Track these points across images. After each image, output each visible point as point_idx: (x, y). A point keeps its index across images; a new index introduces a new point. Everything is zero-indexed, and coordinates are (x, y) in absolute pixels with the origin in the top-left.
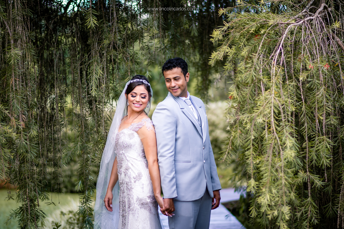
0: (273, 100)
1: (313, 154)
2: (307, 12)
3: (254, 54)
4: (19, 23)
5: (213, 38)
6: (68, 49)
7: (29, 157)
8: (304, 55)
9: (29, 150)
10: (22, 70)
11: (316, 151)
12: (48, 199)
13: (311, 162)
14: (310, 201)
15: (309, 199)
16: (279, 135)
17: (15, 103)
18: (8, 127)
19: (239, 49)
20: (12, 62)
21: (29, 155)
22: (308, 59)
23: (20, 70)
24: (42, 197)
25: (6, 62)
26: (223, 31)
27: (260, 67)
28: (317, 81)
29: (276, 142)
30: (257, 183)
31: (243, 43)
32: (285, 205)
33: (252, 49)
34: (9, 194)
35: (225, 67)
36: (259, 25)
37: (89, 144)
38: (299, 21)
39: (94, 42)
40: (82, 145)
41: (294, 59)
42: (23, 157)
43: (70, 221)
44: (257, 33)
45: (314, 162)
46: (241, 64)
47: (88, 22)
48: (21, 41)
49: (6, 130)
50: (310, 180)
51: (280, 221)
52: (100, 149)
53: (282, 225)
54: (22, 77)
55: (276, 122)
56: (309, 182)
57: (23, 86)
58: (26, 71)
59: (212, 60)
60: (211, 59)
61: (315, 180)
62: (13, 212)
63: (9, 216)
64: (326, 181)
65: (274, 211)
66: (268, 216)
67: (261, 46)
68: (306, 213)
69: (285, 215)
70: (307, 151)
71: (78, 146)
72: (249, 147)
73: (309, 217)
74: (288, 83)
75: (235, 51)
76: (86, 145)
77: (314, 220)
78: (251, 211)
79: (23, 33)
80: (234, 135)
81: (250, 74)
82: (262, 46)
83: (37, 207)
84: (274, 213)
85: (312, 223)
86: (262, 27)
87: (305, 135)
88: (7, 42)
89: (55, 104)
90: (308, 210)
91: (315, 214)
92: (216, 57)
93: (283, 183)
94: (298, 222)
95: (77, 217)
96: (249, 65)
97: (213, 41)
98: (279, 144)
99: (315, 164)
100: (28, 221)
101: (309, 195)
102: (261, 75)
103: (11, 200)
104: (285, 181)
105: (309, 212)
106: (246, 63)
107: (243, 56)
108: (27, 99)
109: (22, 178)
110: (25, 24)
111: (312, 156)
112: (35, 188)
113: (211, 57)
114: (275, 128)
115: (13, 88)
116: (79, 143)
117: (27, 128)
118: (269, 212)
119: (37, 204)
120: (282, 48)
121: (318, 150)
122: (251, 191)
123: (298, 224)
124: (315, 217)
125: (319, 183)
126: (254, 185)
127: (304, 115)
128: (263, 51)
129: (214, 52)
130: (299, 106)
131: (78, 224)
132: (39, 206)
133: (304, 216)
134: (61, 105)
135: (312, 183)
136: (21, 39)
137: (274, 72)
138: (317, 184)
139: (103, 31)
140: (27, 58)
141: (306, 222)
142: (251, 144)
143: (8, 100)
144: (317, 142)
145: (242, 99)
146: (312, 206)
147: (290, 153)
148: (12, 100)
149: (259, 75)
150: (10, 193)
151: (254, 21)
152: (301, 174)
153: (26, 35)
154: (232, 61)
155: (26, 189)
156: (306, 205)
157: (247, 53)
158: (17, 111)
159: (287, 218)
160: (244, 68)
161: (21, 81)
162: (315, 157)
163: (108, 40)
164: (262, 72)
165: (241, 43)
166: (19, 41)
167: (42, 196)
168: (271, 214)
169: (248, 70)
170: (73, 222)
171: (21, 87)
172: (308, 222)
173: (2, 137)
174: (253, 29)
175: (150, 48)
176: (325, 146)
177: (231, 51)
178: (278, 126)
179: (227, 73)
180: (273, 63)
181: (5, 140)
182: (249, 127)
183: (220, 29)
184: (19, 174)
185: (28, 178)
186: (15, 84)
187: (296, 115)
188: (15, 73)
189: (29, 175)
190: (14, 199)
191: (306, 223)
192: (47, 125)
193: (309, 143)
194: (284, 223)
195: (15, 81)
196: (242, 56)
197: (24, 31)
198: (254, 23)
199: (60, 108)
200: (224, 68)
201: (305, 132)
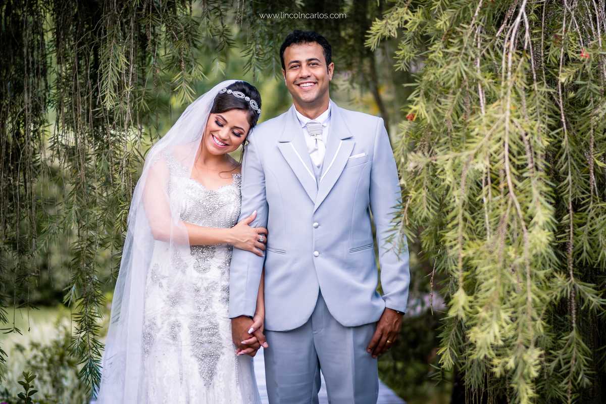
0: (507, 124)
1: (584, 238)
3: (465, 26)
6: (52, 12)
8: (566, 31)
11: (590, 233)
12: (5, 321)
13: (580, 254)
14: (575, 337)
15: (574, 334)
16: (519, 197)
19: (432, 15)
22: (575, 40)
27: (477, 53)
28: (595, 86)
29: (514, 212)
30: (471, 298)
31: (439, 3)
32: (532, 346)
33: (458, 16)
35: (398, 53)
37: (94, 208)
40: (81, 211)
41: (546, 38)
43: (33, 362)
45: (584, 255)
46: (434, 46)
50: (575, 293)
51: (518, 380)
53: (524, 389)
55: (514, 170)
56: (575, 298)
59: (373, 37)
60: (371, 34)
61: (586, 293)
65: (507, 359)
66: (495, 370)
67: (478, 9)
68: (569, 362)
69: (529, 368)
70: (571, 233)
71: (73, 212)
72: (455, 222)
73: (571, 372)
74: (536, 89)
75: (422, 19)
76: (89, 211)
77: (582, 377)
78: (441, 355)
80: (414, 196)
81: (455, 67)
82: (481, 8)
84: (507, 363)
85: (579, 384)
87: (567, 199)
89: (21, 125)
90: (571, 357)
91: (584, 365)
92: (381, 31)
93: (530, 299)
94: (545, 380)
95: (49, 355)
96: (455, 49)
98: (521, 216)
99: (586, 260)
101: (574, 325)
102: (479, 71)
104: (534, 297)
105: (573, 362)
106: (448, 45)
107: (439, 31)
111: (580, 243)
113: (370, 30)
114: (513, 183)
116: (75, 208)
118: (496, 361)
120: (525, 14)
121: (593, 230)
122: (457, 315)
123: (544, 384)
124: (584, 370)
125: (594, 300)
126: (465, 303)
127: (566, 159)
128: (480, 21)
129: (377, 19)
130: (555, 138)
131: (48, 369)
133: (563, 368)
134: (34, 127)
135: (582, 300)
137: (510, 64)
138: (590, 302)
141: (565, 381)
142: (460, 216)
144: (592, 214)
145: (437, 119)
146: (580, 349)
147: (539, 235)
149: (474, 70)
152: (560, 279)
154: (414, 40)
156: (567, 345)
157: (448, 23)
159: (534, 374)
160: (442, 55)
162: (586, 246)
164: (480, 66)
168: (500, 365)
169: (451, 60)
170: (40, 365)
172: (570, 383)
175: (223, 13)
177: (415, 18)
178: (520, 178)
179: (402, 65)
180: (505, 46)
182: (450, 180)
187: (553, 154)
191: (567, 383)
192: (5, 167)
193: (575, 216)
194: (527, 383)
196: (437, 30)
199: (32, 134)
200: (396, 55)
201: (568, 192)
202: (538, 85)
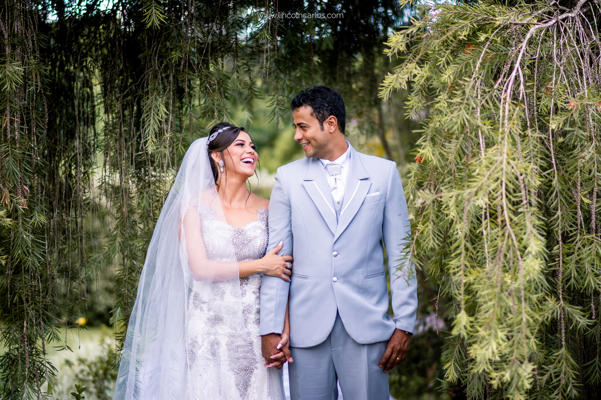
0: (504, 165)
1: (572, 267)
2: (557, 5)
3: (467, 79)
5: (389, 48)
6: (100, 68)
7: (30, 263)
8: (556, 84)
9: (30, 251)
10: (22, 103)
11: (577, 262)
12: (58, 339)
13: (568, 280)
14: (564, 353)
15: (563, 350)
16: (514, 230)
17: (11, 162)
19: (438, 70)
20: (7, 86)
21: (30, 258)
22: (564, 91)
24: (48, 336)
26: (408, 36)
27: (477, 103)
28: (581, 132)
29: (510, 243)
30: (472, 319)
31: (444, 59)
32: (526, 362)
33: (461, 71)
35: (407, 103)
36: (475, 26)
37: (136, 241)
38: (548, 20)
39: (151, 55)
40: (123, 242)
41: (538, 90)
42: (19, 262)
43: (80, 376)
44: (471, 40)
45: (572, 280)
46: (439, 97)
47: (148, 17)
50: (564, 315)
51: (514, 391)
53: (518, 399)
54: (21, 115)
55: (510, 206)
56: (564, 319)
57: (22, 131)
58: (29, 104)
59: (386, 89)
60: (384, 86)
61: (574, 315)
64: (594, 317)
65: (503, 373)
66: (493, 382)
67: (478, 65)
68: (559, 376)
69: (523, 381)
70: (561, 261)
71: (117, 244)
72: (458, 252)
73: (561, 385)
74: (530, 134)
75: (428, 74)
76: (131, 243)
77: (571, 389)
78: (447, 369)
80: (421, 229)
81: (459, 115)
82: (481, 64)
83: (42, 356)
84: (503, 376)
85: (568, 395)
86: (482, 28)
87: (557, 232)
89: (73, 168)
90: (560, 372)
91: (573, 378)
92: (392, 84)
93: (524, 320)
94: (538, 391)
95: (94, 369)
96: (458, 100)
97: (390, 54)
98: (516, 246)
99: (574, 285)
100: (24, 380)
101: (564, 343)
102: (479, 118)
104: (528, 318)
105: (562, 375)
106: (452, 96)
107: (444, 84)
108: (30, 155)
109: (16, 301)
111: (569, 270)
112: (38, 320)
113: (383, 83)
114: (509, 217)
115: (6, 135)
116: (119, 240)
118: (494, 375)
119: (42, 350)
120: (520, 69)
121: (580, 259)
122: (460, 334)
123: (537, 395)
124: (573, 383)
125: (581, 320)
126: (467, 323)
127: (556, 196)
128: (480, 75)
129: (389, 73)
130: (546, 178)
131: (94, 382)
132: (44, 354)
133: (554, 381)
134: (85, 169)
135: (569, 321)
136: (25, 45)
137: (507, 113)
138: (578, 323)
140: (34, 80)
141: (556, 392)
142: (462, 246)
144: (579, 245)
145: (442, 161)
146: (569, 364)
147: (533, 264)
149: (475, 118)
151: (466, 19)
152: (551, 302)
153: (32, 37)
154: (422, 92)
155: (23, 322)
156: (557, 361)
157: (451, 77)
158: (14, 178)
159: (528, 386)
160: (446, 105)
162: (574, 273)
163: (178, 51)
164: (480, 114)
165: (441, 59)
166: (18, 49)
167: (47, 334)
168: (497, 378)
169: (455, 109)
170: (87, 378)
172: (560, 395)
174: (465, 33)
175: (251, 68)
176: (595, 253)
177: (423, 73)
178: (516, 213)
179: (412, 113)
180: (502, 97)
182: (453, 214)
183: (402, 32)
184: (11, 294)
185: (27, 302)
186: (11, 128)
187: (545, 192)
188: (11, 107)
189: (28, 295)
191: (557, 395)
192: (59, 204)
193: (564, 246)
194: (521, 394)
195: (12, 122)
196: (442, 83)
197: (29, 31)
198: (467, 22)
199: (82, 175)
200: (405, 105)
201: (558, 226)
202: (531, 132)
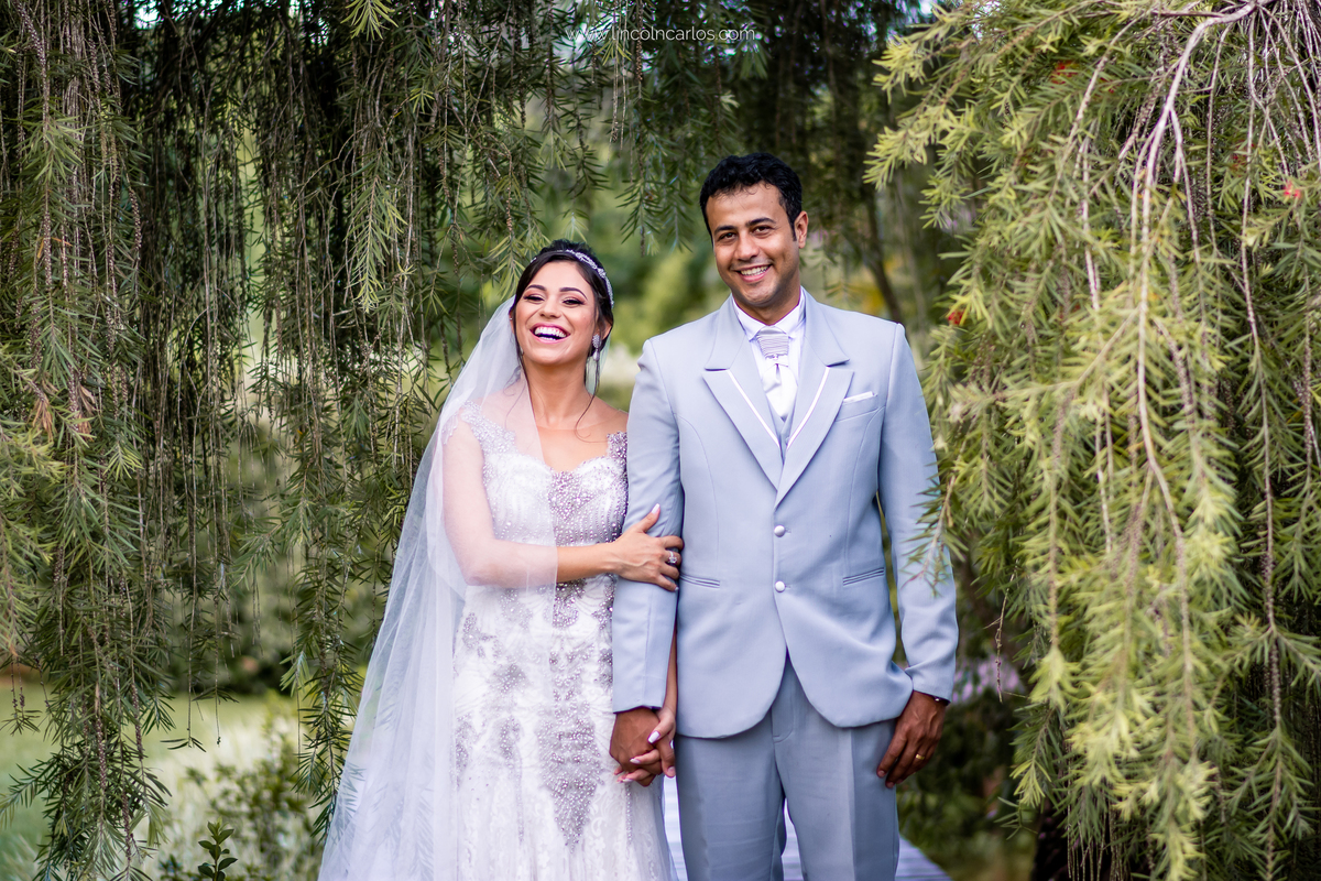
0: (1142, 328)
1: (1295, 549)
3: (1058, 139)
4: (71, 13)
5: (887, 72)
6: (254, 126)
7: (106, 558)
8: (1255, 146)
9: (107, 531)
10: (83, 206)
11: (1306, 539)
12: (169, 724)
13: (1287, 579)
14: (1279, 740)
15: (1277, 734)
16: (1166, 469)
17: (54, 338)
18: (31, 436)
19: (995, 121)
20: (47, 170)
21: (106, 548)
22: (1272, 163)
23: (74, 203)
24: (146, 716)
25: (17, 172)
26: (927, 45)
27: (1081, 191)
28: (1312, 252)
29: (1157, 498)
30: (1075, 667)
31: (1007, 96)
32: (1193, 760)
33: (1045, 121)
34: (19, 707)
35: (927, 193)
36: (1076, 21)
37: (341, 504)
38: (1235, 6)
39: (365, 96)
40: (315, 509)
41: (1216, 160)
42: (83, 557)
43: (222, 804)
44: (1066, 54)
45: (1296, 579)
46: (999, 179)
47: (356, 11)
48: (81, 89)
49: (23, 450)
50: (1279, 656)
51: (1167, 825)
52: (386, 527)
53: (1177, 843)
54: (81, 233)
55: (1156, 418)
56: (1278, 664)
57: (83, 266)
58: (98, 207)
59: (880, 165)
60: (876, 158)
61: (1301, 655)
62: (20, 776)
63: (7, 792)
65: (1143, 785)
66: (1122, 805)
67: (1083, 107)
68: (1268, 789)
69: (1187, 802)
70: (1270, 537)
71: (302, 512)
72: (1042, 520)
73: (1274, 809)
74: (1198, 259)
75: (974, 128)
76: (330, 509)
77: (1294, 819)
79: (89, 53)
80: (962, 472)
81: (1041, 220)
82: (1089, 105)
83: (135, 761)
84: (1143, 791)
85: (1288, 833)
86: (1090, 26)
87: (1261, 473)
88: (22, 90)
90: (1271, 780)
91: (1299, 795)
92: (895, 152)
93: (1189, 668)
94: (1223, 825)
95: (251, 789)
96: (1039, 185)
97: (887, 87)
98: (1170, 506)
99: (1300, 590)
100: (96, 816)
101: (1278, 717)
102: (1086, 225)
103: (27, 731)
104: (1197, 662)
105: (1275, 788)
106: (1025, 176)
107: (1008, 150)
108: (103, 321)
109: (77, 641)
110: (95, 15)
111: (1288, 557)
112: (127, 683)
113: (874, 150)
114: (1154, 443)
115: (44, 278)
116: (305, 503)
117: (103, 437)
119: (135, 748)
120: (1173, 114)
121: (1313, 533)
122: (1048, 701)
123: (1220, 834)
124: (1299, 806)
125: (1316, 667)
126: (1063, 675)
127: (1258, 394)
128: (1088, 129)
129: (887, 129)
130: (1236, 354)
131: (252, 816)
132: (141, 757)
133: (1257, 802)
135: (1290, 668)
136: (81, 78)
137: (1146, 212)
138: (1308, 672)
139: (404, 53)
140: (104, 156)
141: (1262, 826)
142: (1051, 507)
143: (23, 327)
144: (1310, 500)
145: (1006, 321)
146: (1290, 763)
147: (1206, 544)
148: (43, 325)
149: (1077, 224)
150: (22, 704)
151: (1054, 6)
152: (1248, 629)
153: (100, 62)
154: (959, 168)
155: (93, 688)
156: (1263, 757)
157: (1024, 134)
158: (60, 373)
159: (1197, 813)
160: (1014, 197)
161: (77, 248)
162: (1300, 564)
163: (425, 86)
164: (1089, 216)
165: (1000, 95)
166: (74, 86)
167: (144, 712)
168: (1131, 797)
169: (1033, 205)
170: (235, 809)
171: (77, 272)
172: (1271, 831)
173: (6, 476)
174: (1053, 37)
175: (583, 122)
177: (961, 126)
178: (1169, 433)
179: (937, 216)
180: (1137, 177)
181: (17, 486)
182: (1033, 438)
183: (914, 36)
184: (65, 626)
185: (102, 643)
186: (53, 262)
187: (1232, 386)
188: (53, 215)
189: (104, 629)
190: (36, 729)
191: (1263, 832)
192: (166, 427)
193: (1277, 504)
194: (1184, 832)
195: (55, 247)
196: (1004, 149)
197: (92, 47)
198: (1057, 13)
200: (924, 198)
201: (1263, 459)
202: (1201, 253)
